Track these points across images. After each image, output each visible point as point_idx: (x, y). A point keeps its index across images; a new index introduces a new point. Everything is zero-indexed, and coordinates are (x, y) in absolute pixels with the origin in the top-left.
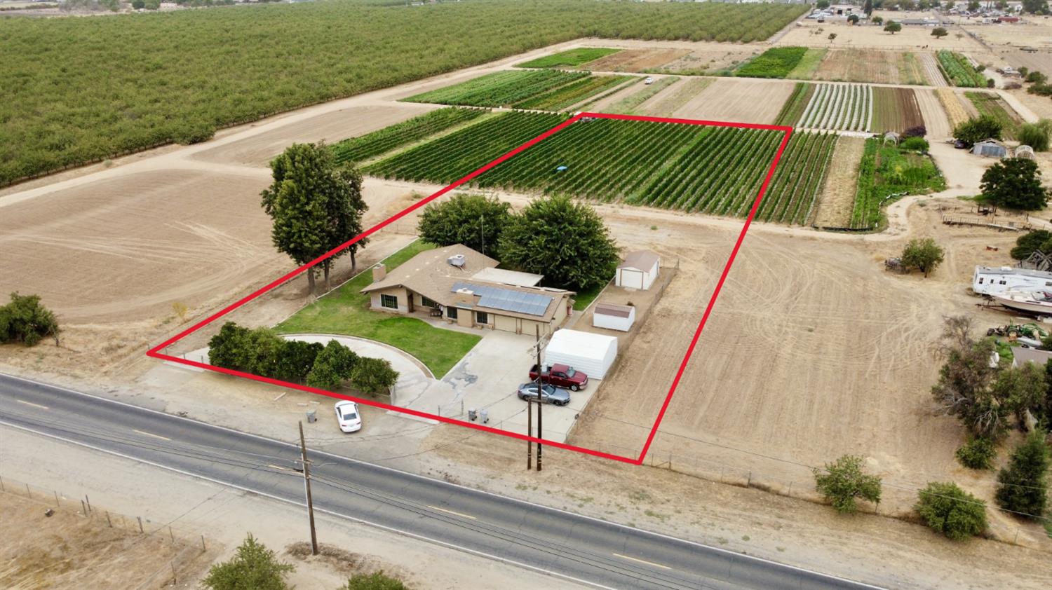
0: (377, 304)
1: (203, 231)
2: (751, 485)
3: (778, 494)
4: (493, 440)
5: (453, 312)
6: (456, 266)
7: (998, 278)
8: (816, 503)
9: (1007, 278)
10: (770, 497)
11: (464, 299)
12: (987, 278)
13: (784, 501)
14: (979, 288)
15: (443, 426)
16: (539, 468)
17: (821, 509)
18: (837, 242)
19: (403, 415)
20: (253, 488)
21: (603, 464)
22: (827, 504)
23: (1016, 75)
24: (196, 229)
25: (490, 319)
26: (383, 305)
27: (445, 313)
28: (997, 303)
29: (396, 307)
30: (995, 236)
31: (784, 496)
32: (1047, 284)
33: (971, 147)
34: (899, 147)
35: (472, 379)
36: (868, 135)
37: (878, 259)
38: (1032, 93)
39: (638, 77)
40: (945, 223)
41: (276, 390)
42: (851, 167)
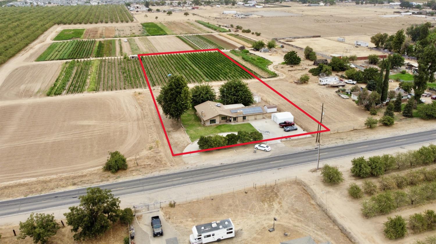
0: (208, 124)
2: (354, 130)
3: (359, 130)
5: (235, 119)
6: (219, 107)
7: (326, 80)
8: (366, 129)
9: (327, 80)
10: (359, 131)
11: (241, 113)
12: (324, 80)
13: (361, 130)
14: (322, 83)
15: (283, 142)
16: (319, 141)
17: (368, 129)
18: (276, 80)
19: (271, 144)
20: (279, 167)
22: (368, 128)
23: (230, 27)
25: (247, 118)
26: (210, 123)
27: (232, 120)
28: (330, 85)
29: (215, 123)
30: (303, 72)
32: (335, 79)
33: (259, 51)
34: (242, 53)
35: (268, 132)
36: (229, 51)
37: (292, 82)
38: (244, 32)
39: (117, 40)
40: (289, 71)
41: (230, 151)
42: (241, 61)
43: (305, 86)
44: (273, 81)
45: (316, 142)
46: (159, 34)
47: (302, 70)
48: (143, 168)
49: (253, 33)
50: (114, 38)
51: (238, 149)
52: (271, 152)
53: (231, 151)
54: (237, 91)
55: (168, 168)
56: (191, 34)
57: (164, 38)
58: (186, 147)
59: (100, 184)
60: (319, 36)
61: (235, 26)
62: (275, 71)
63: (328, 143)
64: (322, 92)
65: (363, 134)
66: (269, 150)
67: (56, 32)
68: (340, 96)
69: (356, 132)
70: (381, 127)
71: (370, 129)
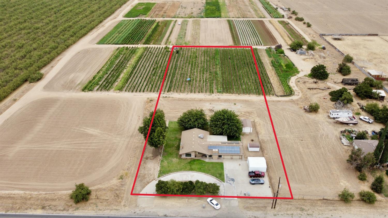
1: (90, 131)
2: (324, 199)
3: (330, 200)
4: (255, 201)
5: (210, 156)
7: (336, 114)
8: (339, 201)
9: (339, 113)
10: (329, 202)
11: (216, 152)
12: (334, 114)
13: (332, 202)
15: (239, 199)
16: (274, 208)
19: (226, 198)
21: (287, 201)
22: (341, 200)
23: (287, 11)
24: (86, 130)
25: (222, 156)
26: (186, 156)
29: (191, 156)
30: (322, 92)
31: (332, 200)
32: (348, 114)
33: (296, 51)
34: (277, 53)
35: (233, 180)
36: (265, 48)
37: (301, 108)
38: (297, 20)
39: (173, 20)
40: (308, 89)
41: (183, 198)
42: (269, 65)
43: (312, 116)
44: (284, 101)
45: (272, 208)
46: (213, 16)
47: (323, 90)
48: (101, 202)
49: (304, 23)
50: (172, 18)
51: (191, 198)
52: (219, 211)
53: (183, 200)
54: (224, 124)
55: (119, 208)
56: (243, 18)
57: (215, 21)
58: (149, 183)
59: (60, 213)
60: (377, 35)
61: (292, 10)
62: (295, 85)
63: (283, 213)
64: (326, 129)
65: (331, 208)
66: (217, 209)
67: (132, 6)
68: (341, 139)
69: (325, 203)
70: (358, 202)
71: (344, 201)
